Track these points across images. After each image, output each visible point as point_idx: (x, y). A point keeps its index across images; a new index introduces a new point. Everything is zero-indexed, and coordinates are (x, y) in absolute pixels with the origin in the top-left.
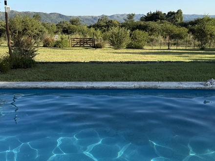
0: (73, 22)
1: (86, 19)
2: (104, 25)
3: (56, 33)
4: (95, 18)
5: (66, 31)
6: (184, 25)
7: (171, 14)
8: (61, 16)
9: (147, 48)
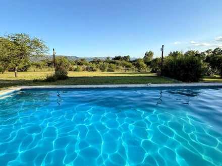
0: (82, 60)
1: (88, 59)
2: (96, 61)
3: (74, 65)
4: (92, 59)
5: (79, 64)
6: (131, 62)
7: (125, 57)
8: (76, 57)
9: (116, 72)
